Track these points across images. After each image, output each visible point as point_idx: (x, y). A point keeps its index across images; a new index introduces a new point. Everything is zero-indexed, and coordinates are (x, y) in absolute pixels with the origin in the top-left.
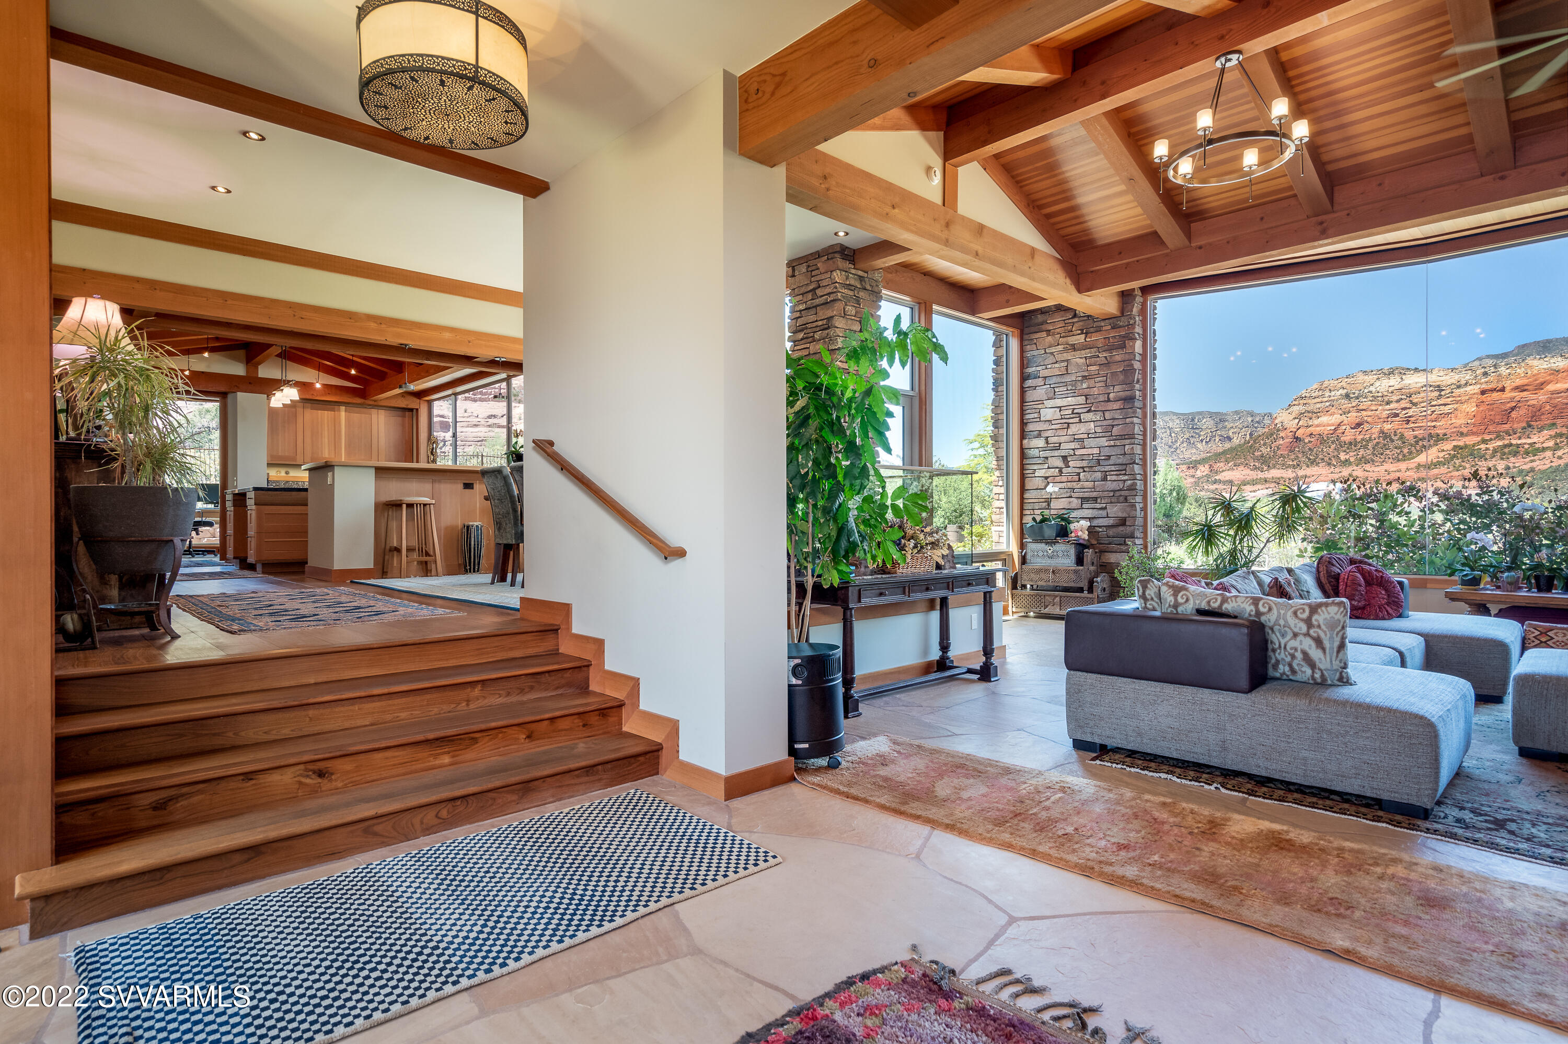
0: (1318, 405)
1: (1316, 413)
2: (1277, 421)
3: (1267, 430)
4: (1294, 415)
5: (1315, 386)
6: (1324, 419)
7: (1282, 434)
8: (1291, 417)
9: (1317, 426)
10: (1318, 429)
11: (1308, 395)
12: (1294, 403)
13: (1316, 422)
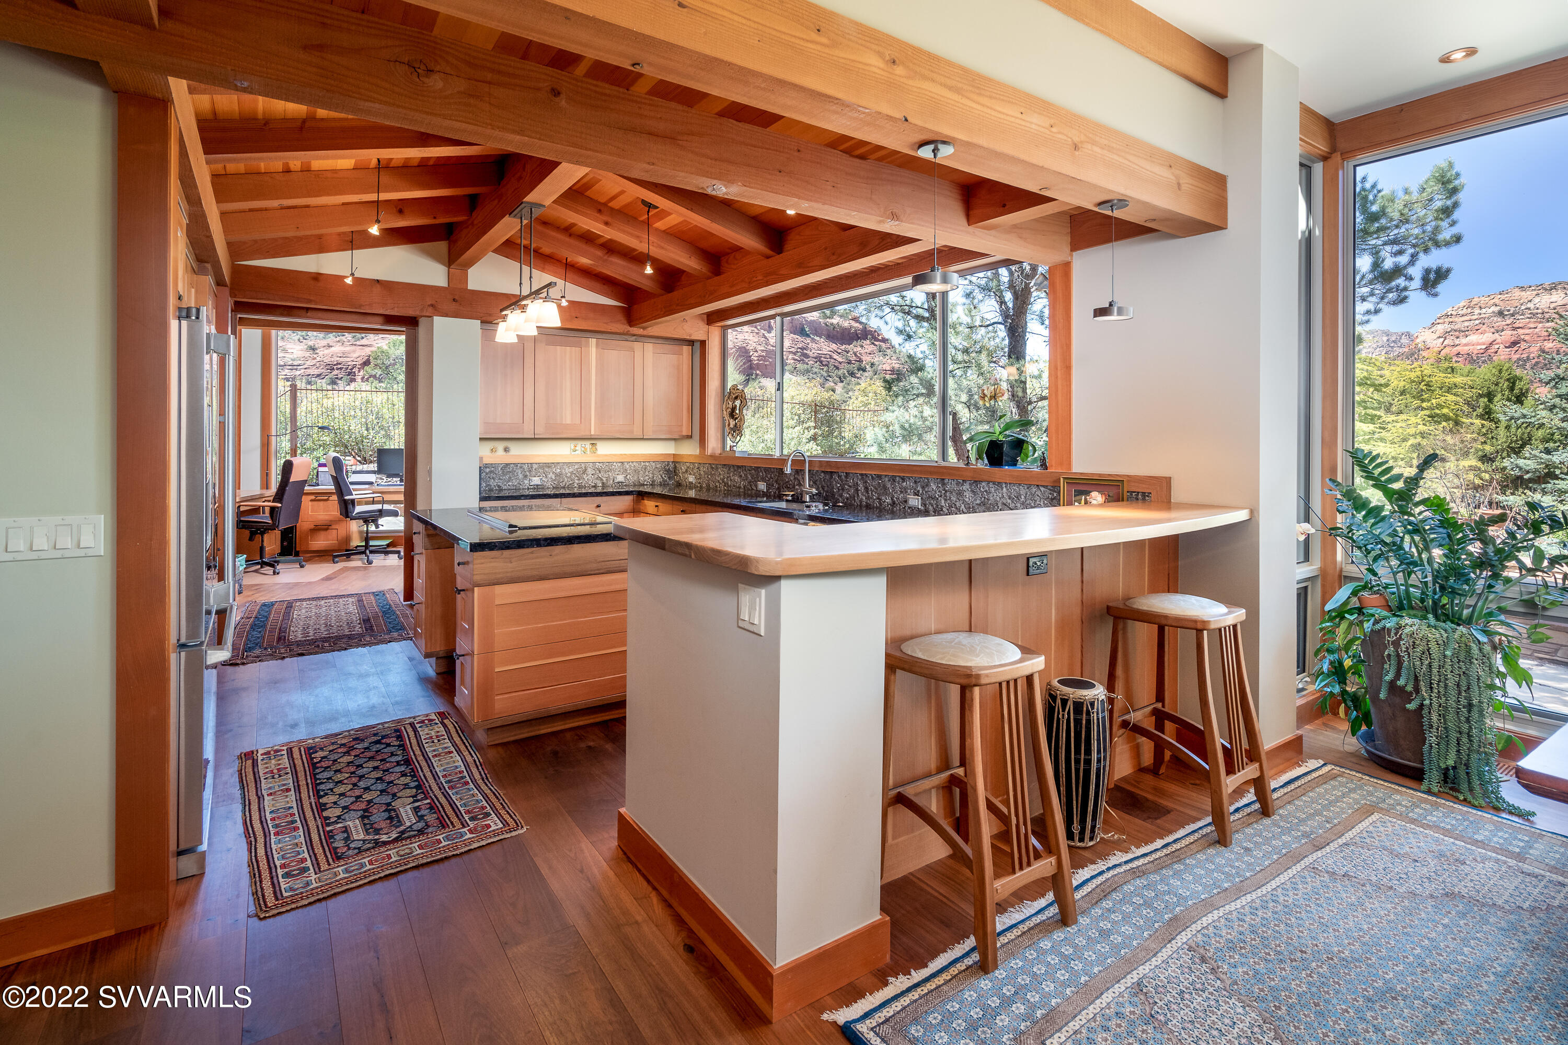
0: (1466, 324)
1: (1465, 332)
2: (1418, 341)
3: (1406, 350)
4: (1438, 334)
5: (1462, 304)
6: (1473, 338)
7: (1424, 354)
8: (1435, 336)
9: (1466, 345)
10: (1466, 348)
11: (1454, 313)
12: (1438, 321)
13: (1464, 341)
